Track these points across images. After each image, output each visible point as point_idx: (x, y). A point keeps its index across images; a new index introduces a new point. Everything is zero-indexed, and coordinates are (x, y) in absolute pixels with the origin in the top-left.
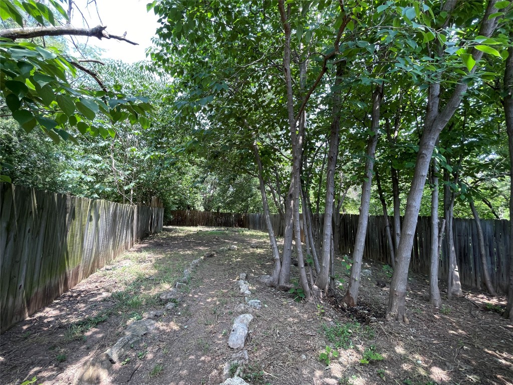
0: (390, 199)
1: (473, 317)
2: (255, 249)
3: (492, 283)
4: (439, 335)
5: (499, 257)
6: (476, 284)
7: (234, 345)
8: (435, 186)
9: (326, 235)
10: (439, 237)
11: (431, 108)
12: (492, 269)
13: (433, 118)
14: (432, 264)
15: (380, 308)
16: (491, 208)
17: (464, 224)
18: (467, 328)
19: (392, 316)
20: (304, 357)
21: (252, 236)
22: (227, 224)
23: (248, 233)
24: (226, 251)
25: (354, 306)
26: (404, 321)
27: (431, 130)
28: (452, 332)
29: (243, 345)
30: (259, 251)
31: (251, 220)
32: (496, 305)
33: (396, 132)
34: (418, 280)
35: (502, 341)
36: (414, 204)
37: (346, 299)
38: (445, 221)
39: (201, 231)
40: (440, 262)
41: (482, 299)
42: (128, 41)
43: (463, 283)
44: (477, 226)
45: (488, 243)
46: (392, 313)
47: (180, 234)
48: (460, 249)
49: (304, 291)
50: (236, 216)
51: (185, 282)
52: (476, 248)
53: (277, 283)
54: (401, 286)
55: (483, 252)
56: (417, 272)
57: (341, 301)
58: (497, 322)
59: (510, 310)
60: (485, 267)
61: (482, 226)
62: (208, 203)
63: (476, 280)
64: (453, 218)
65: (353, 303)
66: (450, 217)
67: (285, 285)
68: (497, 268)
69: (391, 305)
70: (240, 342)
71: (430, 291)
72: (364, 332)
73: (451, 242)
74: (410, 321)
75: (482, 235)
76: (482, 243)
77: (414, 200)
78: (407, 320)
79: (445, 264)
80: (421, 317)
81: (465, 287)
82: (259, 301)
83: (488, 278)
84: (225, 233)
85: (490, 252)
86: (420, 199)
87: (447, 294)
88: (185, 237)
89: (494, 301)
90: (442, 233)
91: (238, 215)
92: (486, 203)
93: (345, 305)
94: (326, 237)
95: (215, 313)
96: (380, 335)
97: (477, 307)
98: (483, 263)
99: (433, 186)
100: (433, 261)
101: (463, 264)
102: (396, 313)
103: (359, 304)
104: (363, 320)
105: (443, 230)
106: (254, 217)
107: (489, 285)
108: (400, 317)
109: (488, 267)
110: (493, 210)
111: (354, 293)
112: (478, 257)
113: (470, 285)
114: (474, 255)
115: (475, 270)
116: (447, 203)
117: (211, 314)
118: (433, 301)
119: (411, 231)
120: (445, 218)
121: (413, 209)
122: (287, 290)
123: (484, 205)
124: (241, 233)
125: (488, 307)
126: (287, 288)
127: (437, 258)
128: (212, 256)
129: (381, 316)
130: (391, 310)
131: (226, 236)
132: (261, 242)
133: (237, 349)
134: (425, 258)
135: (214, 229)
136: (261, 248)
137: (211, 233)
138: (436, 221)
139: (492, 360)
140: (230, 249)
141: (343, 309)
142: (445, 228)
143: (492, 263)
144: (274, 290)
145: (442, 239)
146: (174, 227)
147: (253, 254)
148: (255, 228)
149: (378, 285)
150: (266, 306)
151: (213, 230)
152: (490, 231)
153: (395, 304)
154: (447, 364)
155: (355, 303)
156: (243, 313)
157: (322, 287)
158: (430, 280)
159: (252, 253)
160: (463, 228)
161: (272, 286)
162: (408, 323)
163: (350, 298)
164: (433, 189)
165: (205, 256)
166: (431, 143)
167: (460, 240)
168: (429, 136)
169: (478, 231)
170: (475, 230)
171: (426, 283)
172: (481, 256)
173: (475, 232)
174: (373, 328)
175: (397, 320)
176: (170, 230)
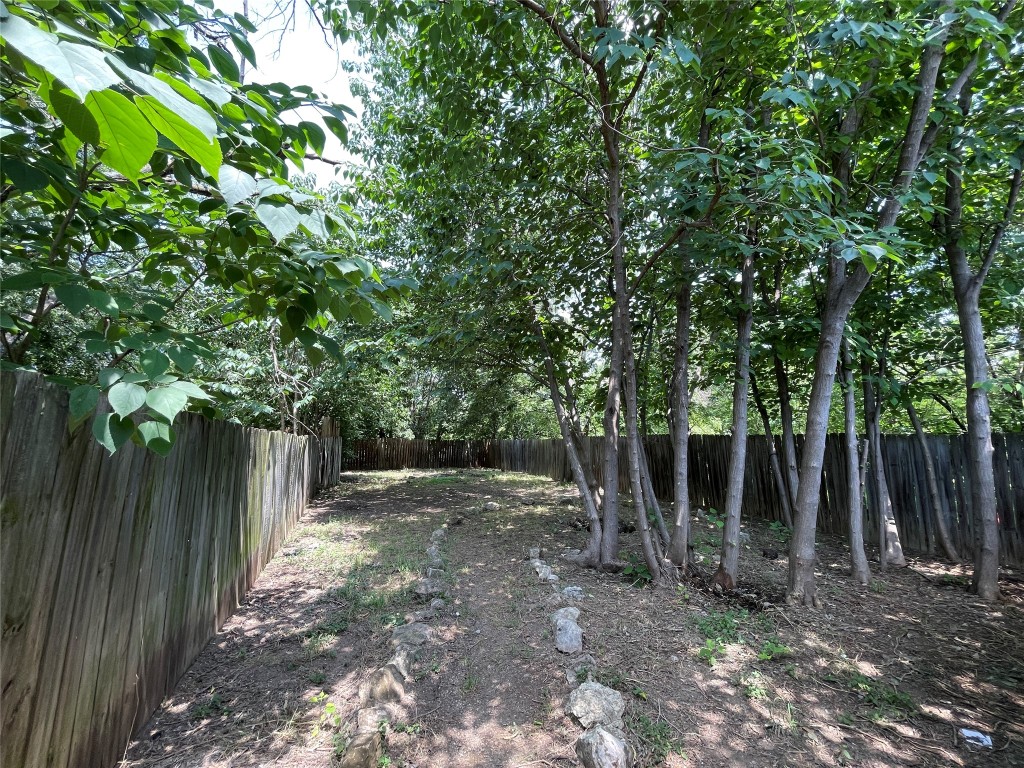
0: (775, 408)
1: (921, 594)
2: (531, 507)
3: (954, 542)
4: (870, 622)
5: (961, 499)
6: (928, 546)
7: (567, 648)
8: (849, 385)
9: (680, 474)
10: (860, 468)
11: (834, 271)
12: (953, 519)
13: (838, 287)
14: (852, 515)
15: (775, 589)
16: (949, 410)
17: (900, 445)
18: (913, 610)
19: (796, 598)
20: (675, 658)
21: (513, 483)
22: (456, 462)
23: (504, 477)
24: (480, 513)
25: (732, 587)
26: (814, 605)
27: (836, 306)
28: (890, 617)
29: (581, 648)
30: (539, 510)
31: (503, 452)
32: (958, 577)
33: (778, 292)
34: (830, 545)
35: (965, 624)
36: (818, 419)
37: (719, 577)
38: (867, 442)
39: (413, 478)
40: (865, 512)
41: (937, 570)
42: (325, 160)
43: (906, 545)
44: (922, 448)
45: (942, 476)
46: (796, 594)
47: (377, 487)
48: (897, 488)
49: (649, 570)
50: (474, 446)
51: (441, 568)
52: (924, 485)
53: (597, 560)
54: (806, 551)
55: (935, 491)
56: (828, 532)
57: (710, 581)
58: (959, 599)
59: (978, 581)
60: (940, 515)
61: (930, 448)
62: (420, 424)
63: (927, 540)
64: (882, 435)
65: (731, 583)
66: (876, 435)
67: (612, 562)
68: (960, 516)
69: (792, 582)
70: (575, 643)
71: (852, 562)
72: (754, 622)
73: (881, 477)
74: (825, 605)
75: (930, 462)
76: (932, 476)
77: (818, 413)
78: (819, 603)
79: (874, 516)
80: (841, 599)
81: (909, 552)
82: (579, 588)
83: (945, 535)
84: (461, 481)
85: (946, 490)
86: (827, 412)
87: (880, 563)
88: (388, 490)
89: (956, 571)
90: (865, 461)
91: (478, 444)
92: (941, 403)
93: (719, 587)
94: (680, 477)
95: (514, 611)
96: (781, 625)
97: (929, 581)
98: (936, 510)
99: (845, 386)
100: (852, 509)
101: (904, 513)
102: (801, 594)
103: (740, 584)
104: (752, 606)
105: (865, 457)
106: (510, 445)
107: (948, 545)
108: (808, 599)
109: (945, 516)
110: (954, 415)
111: (731, 569)
112: (927, 500)
113: (918, 548)
114: (921, 497)
115: (925, 522)
116: (870, 410)
117: (508, 612)
118: (857, 574)
119: (817, 462)
120: (867, 436)
121: (817, 427)
122: (616, 570)
123: (938, 407)
124: (491, 478)
125: (946, 580)
126: (617, 566)
127: (859, 503)
128: (459, 523)
129: (779, 599)
130: (793, 589)
131: (466, 487)
132: (535, 495)
133: (574, 653)
134: (838, 508)
135: (435, 473)
136: (542, 503)
137: (434, 481)
138: (853, 444)
139: (948, 649)
140: (485, 510)
141: (717, 594)
142: (869, 452)
143: (952, 509)
144: (593, 572)
145: (864, 471)
146: (359, 474)
147: (530, 516)
148: (513, 468)
149: (765, 554)
150: (591, 596)
151: (435, 476)
152: (943, 454)
153: (799, 579)
154: (884, 656)
155: (734, 584)
156: (561, 606)
157: (677, 561)
158: (850, 543)
159: (526, 514)
160: (900, 451)
161: (590, 567)
162: (822, 607)
163: (726, 576)
164: (846, 391)
165: (448, 524)
166: (838, 324)
167: (895, 473)
168: (834, 315)
169: (924, 456)
170: (919, 454)
171: (845, 549)
172: (932, 497)
173: (920, 459)
174: (768, 617)
175: (803, 603)
176: (353, 480)
